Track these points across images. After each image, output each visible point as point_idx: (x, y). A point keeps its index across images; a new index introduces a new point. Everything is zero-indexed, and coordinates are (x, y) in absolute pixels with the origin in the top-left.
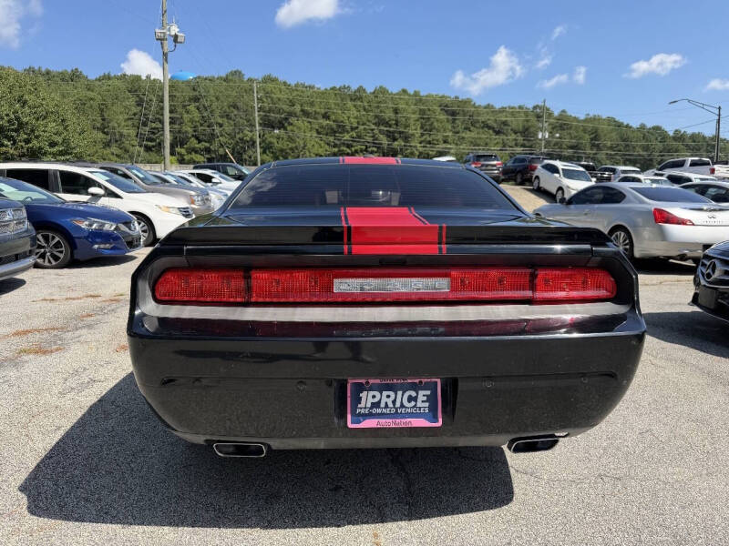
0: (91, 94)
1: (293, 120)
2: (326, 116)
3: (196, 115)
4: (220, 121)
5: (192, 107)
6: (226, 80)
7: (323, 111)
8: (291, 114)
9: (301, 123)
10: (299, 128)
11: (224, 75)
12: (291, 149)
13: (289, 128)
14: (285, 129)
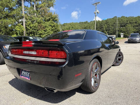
0: (88, 25)
1: (127, 25)
2: (136, 23)
3: (106, 26)
4: (111, 27)
5: (106, 25)
6: (113, 19)
7: (135, 22)
8: (127, 23)
9: (129, 25)
10: (128, 26)
11: (113, 18)
12: (126, 31)
13: (126, 26)
14: (125, 27)
